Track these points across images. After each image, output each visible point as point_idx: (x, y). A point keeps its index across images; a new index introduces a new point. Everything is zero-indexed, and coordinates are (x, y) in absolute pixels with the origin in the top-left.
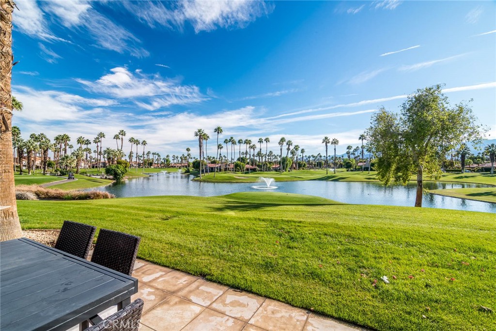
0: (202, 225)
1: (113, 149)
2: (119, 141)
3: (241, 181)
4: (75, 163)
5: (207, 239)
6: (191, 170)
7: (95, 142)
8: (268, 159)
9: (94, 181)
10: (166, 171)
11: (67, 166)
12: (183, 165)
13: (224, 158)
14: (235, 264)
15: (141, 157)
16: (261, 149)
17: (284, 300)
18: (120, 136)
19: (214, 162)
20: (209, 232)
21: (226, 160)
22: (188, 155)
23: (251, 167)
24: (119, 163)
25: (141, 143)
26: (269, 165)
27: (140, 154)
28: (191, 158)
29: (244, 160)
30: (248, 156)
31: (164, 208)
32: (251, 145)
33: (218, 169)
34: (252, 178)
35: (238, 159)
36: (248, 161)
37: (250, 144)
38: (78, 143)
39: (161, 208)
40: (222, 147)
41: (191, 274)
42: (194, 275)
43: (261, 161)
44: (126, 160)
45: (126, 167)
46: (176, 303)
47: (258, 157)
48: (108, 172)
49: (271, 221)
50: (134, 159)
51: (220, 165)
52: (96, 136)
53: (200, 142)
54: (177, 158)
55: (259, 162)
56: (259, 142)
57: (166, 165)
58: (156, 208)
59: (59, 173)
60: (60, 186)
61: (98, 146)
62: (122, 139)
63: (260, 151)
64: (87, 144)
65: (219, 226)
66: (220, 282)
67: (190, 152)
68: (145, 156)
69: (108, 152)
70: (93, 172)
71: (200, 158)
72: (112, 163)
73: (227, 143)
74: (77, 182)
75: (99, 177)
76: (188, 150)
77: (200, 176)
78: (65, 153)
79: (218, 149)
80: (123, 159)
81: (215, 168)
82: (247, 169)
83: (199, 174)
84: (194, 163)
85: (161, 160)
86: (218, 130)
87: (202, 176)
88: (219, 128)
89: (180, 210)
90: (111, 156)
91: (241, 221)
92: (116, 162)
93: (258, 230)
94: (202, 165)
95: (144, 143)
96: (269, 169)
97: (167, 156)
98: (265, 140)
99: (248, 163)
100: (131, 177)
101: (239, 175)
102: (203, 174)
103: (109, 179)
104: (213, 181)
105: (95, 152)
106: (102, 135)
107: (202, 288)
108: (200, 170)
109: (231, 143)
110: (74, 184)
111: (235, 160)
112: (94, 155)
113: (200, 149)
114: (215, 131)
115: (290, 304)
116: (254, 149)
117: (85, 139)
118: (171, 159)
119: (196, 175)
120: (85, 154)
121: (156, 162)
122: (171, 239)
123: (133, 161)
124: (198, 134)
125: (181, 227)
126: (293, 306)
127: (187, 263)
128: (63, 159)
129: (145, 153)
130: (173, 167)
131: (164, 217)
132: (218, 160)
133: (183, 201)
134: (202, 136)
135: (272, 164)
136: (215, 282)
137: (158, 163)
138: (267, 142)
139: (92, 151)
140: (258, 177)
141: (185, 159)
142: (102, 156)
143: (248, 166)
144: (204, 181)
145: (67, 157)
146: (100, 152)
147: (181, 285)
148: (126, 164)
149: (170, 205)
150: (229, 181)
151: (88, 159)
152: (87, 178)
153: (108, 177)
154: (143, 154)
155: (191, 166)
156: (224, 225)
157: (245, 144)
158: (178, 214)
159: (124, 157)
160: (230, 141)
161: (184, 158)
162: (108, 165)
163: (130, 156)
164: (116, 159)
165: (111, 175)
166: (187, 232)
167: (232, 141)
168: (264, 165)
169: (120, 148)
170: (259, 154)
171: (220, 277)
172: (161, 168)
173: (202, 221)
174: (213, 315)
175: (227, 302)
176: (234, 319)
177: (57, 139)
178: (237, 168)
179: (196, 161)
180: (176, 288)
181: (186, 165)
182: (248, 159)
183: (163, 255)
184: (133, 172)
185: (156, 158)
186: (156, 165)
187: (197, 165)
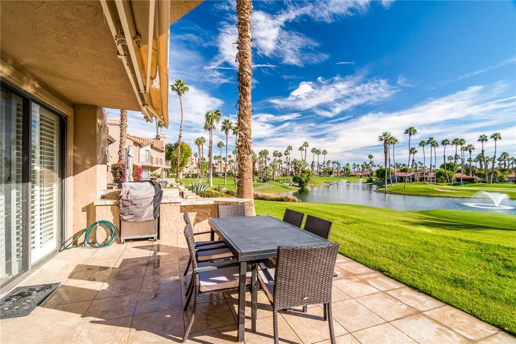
0: (383, 233)
1: (298, 160)
2: (303, 152)
3: (445, 195)
4: (272, 172)
5: (388, 246)
6: (374, 180)
7: (285, 154)
8: (500, 164)
9: (286, 188)
10: (346, 180)
11: (267, 174)
12: (364, 173)
13: (419, 165)
14: (416, 271)
15: (322, 166)
16: (483, 151)
17: (470, 312)
18: (304, 148)
19: (405, 171)
20: (390, 241)
21: (423, 168)
22: (370, 163)
23: (465, 176)
24: (303, 172)
25: (321, 153)
26: (499, 174)
27: (321, 163)
28: (375, 166)
29: (452, 167)
30: (459, 162)
31: (345, 215)
32: (465, 145)
33: (410, 179)
34: (466, 192)
35: (442, 166)
36: (460, 168)
37: (462, 144)
38: (274, 156)
39: (342, 214)
40: (416, 152)
41: (370, 268)
42: (373, 269)
43: (484, 168)
44: (308, 169)
45: (309, 176)
46: (357, 281)
47: (478, 163)
48: (295, 180)
49: (479, 244)
50: (316, 169)
51: (413, 173)
52: (286, 149)
53: (385, 147)
54: (358, 166)
55: (481, 169)
56: (479, 140)
57: (346, 173)
58: (338, 213)
59: (262, 181)
60: (263, 190)
61: (287, 158)
62: (306, 150)
63: (483, 154)
64: (280, 156)
65: (403, 237)
66: (398, 280)
67: (372, 160)
68: (326, 165)
69: (295, 162)
70: (284, 180)
71: (386, 166)
72: (298, 172)
73: (423, 146)
74: (273, 187)
75: (288, 184)
76: (370, 157)
77: (385, 187)
78: (266, 164)
79: (411, 153)
80: (306, 168)
81: (405, 177)
82: (458, 180)
83: (385, 184)
84: (378, 172)
85: (341, 169)
86: (410, 131)
87: (388, 187)
88: (411, 128)
89: (361, 218)
90: (297, 166)
91: (433, 237)
92: (300, 171)
93: (454, 250)
94: (388, 174)
95: (325, 152)
96: (501, 180)
97: (348, 165)
98: (492, 137)
99: (459, 171)
100: (313, 185)
101: (444, 187)
102: (390, 185)
103: (296, 186)
104: (403, 193)
105: (285, 162)
106: (290, 148)
107: (379, 279)
108: (385, 179)
109: (430, 145)
110: (271, 189)
111: (438, 167)
112: (284, 165)
113: (386, 156)
114: (406, 133)
115: (477, 318)
116: (470, 152)
117: (279, 152)
118: (351, 168)
119: (380, 185)
120: (278, 165)
121: (336, 171)
122: (352, 239)
123: (314, 170)
124: (383, 138)
125: (362, 232)
126: (481, 320)
127: (366, 259)
128: (265, 169)
129: (326, 162)
130: (353, 176)
131: (345, 222)
132: (410, 167)
133: (364, 211)
134: (388, 141)
135: (507, 172)
136: (392, 278)
137: (338, 172)
138: (495, 139)
139: (283, 162)
140: (477, 191)
141: (367, 168)
142: (290, 166)
143: (459, 175)
144: (391, 193)
145: (267, 168)
146: (289, 163)
147: (361, 272)
148: (309, 173)
149: (351, 212)
150: (427, 194)
151: (281, 169)
152: (280, 184)
153: (295, 185)
154: (324, 163)
155: (374, 175)
156: (409, 238)
157: (455, 145)
158: (358, 221)
159: (307, 166)
160: (428, 143)
161: (365, 166)
162: (294, 174)
163: (312, 166)
164: (301, 168)
165: (297, 182)
166: (367, 237)
167: (432, 143)
168: (490, 174)
169: (304, 159)
170: (480, 158)
171: (398, 276)
172: (341, 177)
173: (383, 231)
174: (388, 298)
175: (402, 294)
176: (406, 306)
177: (260, 153)
178: (439, 177)
179: (381, 170)
180: (356, 273)
181: (368, 173)
182: (459, 165)
183: (346, 248)
184: (315, 180)
185: (336, 167)
186: (336, 174)
187: (381, 174)
